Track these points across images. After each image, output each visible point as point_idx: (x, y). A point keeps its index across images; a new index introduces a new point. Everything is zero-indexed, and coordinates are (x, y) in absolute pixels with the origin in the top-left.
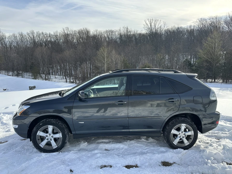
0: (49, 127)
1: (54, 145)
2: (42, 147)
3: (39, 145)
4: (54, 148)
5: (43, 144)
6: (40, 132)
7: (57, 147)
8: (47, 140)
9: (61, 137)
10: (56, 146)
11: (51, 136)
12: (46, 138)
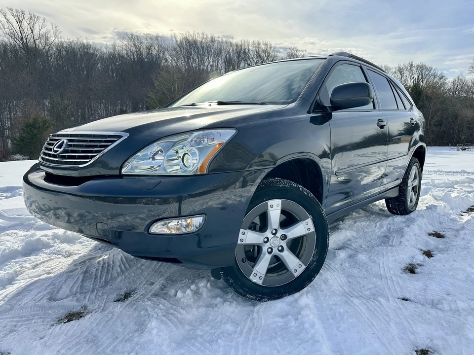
0: (272, 206)
1: (295, 265)
2: (260, 282)
3: (250, 281)
4: (296, 275)
5: (259, 273)
6: (244, 234)
7: (304, 267)
8: (270, 253)
9: (313, 229)
10: (300, 266)
11: (279, 235)
12: (265, 248)
